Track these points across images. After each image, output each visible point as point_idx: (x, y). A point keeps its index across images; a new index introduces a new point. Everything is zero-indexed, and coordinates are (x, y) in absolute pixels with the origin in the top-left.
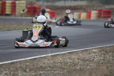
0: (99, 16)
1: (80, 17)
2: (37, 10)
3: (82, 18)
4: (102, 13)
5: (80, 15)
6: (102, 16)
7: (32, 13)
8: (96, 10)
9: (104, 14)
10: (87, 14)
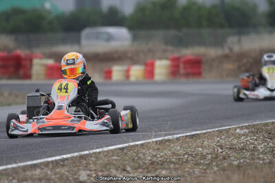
0: (174, 72)
1: (128, 76)
2: (23, 63)
3: (133, 78)
4: (182, 66)
5: (128, 71)
6: (182, 71)
7: (12, 70)
8: (167, 59)
9: (185, 68)
10: (145, 70)
